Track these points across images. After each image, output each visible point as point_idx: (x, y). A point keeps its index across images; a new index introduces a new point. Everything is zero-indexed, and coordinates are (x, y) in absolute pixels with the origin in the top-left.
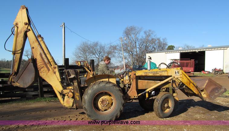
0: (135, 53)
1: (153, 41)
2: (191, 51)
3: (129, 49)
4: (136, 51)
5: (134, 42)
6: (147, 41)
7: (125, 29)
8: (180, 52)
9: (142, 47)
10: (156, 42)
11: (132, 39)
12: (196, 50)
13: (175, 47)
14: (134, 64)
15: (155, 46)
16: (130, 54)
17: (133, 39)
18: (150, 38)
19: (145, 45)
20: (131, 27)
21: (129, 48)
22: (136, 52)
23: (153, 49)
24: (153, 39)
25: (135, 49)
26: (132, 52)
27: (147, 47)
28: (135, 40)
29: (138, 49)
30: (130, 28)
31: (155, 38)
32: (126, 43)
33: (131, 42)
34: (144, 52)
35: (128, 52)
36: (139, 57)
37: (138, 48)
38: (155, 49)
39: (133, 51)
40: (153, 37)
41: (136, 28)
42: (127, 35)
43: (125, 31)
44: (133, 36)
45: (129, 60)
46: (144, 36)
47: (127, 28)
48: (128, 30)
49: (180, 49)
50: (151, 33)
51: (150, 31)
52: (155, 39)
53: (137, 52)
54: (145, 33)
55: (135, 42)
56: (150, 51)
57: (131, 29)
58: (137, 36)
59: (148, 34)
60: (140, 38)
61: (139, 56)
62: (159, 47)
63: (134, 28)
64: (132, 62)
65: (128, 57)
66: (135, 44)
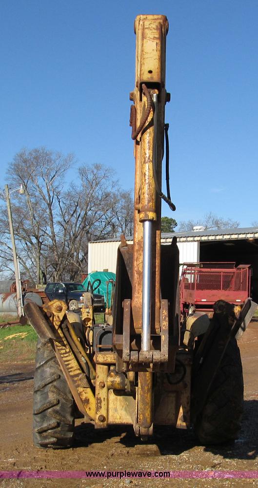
0: (49, 242)
1: (108, 202)
2: (234, 237)
3: (27, 227)
4: (53, 232)
5: (44, 205)
6: (89, 201)
7: (15, 160)
8: (199, 238)
9: (74, 220)
10: (119, 206)
11: (37, 194)
12: (249, 236)
13: (176, 224)
14: (44, 276)
15: (114, 220)
16: (32, 243)
17: (41, 192)
18: (98, 193)
19: (83, 213)
20: (36, 151)
21: (27, 224)
22: (53, 237)
23: (109, 228)
24: (107, 195)
25: (49, 228)
26: (37, 238)
27: (87, 222)
28: (47, 198)
29: (57, 228)
30: (30, 154)
31: (114, 190)
32: (17, 205)
33: (36, 204)
34: (78, 239)
35: (24, 238)
36: (61, 256)
37: (59, 223)
38: (113, 226)
39: (41, 233)
40: (109, 190)
41: (53, 157)
42: (22, 178)
43: (15, 165)
44: (40, 181)
45: (29, 264)
46: (79, 184)
47: (21, 156)
48: (25, 162)
49: (197, 228)
50: (101, 173)
51: (98, 167)
52: (115, 196)
53: (53, 239)
54: (83, 172)
55: (50, 205)
56: (98, 234)
57: (36, 158)
58: (56, 184)
59: (91, 177)
60: (65, 189)
61: (60, 250)
62: (126, 220)
63: (47, 155)
64: (37, 270)
65: (23, 254)
66: (48, 210)
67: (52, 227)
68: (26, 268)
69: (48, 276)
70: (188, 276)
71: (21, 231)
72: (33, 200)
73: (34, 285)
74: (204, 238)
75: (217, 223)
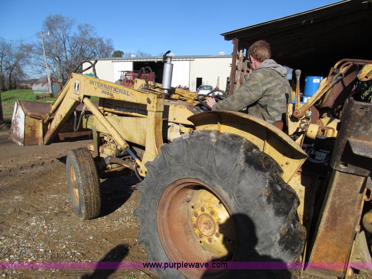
0: (64, 60)
1: (92, 42)
2: (149, 60)
4: (66, 55)
5: (61, 42)
6: (83, 41)
7: (46, 19)
8: (133, 60)
9: (76, 50)
10: (97, 44)
11: (58, 37)
12: (155, 60)
13: (124, 54)
14: (63, 76)
15: (95, 51)
17: (60, 36)
18: (87, 38)
19: (80, 47)
20: (57, 16)
21: (54, 51)
22: (66, 57)
23: (93, 54)
24: (92, 39)
25: (64, 53)
26: (58, 58)
27: (82, 51)
28: (63, 39)
29: (68, 54)
30: (54, 17)
31: (95, 37)
32: (48, 42)
33: (58, 42)
34: (78, 59)
35: (52, 58)
36: (70, 66)
37: (69, 51)
38: (95, 54)
39: (60, 55)
40: (92, 36)
41: (65, 19)
42: (50, 29)
43: (46, 22)
44: (59, 31)
45: (55, 70)
46: (78, 33)
47: (49, 18)
48: (51, 21)
49: (132, 56)
50: (88, 28)
51: (87, 25)
52: (95, 40)
53: (66, 58)
54: (80, 28)
55: (64, 42)
56: (88, 57)
57: (57, 19)
58: (67, 32)
59: (83, 30)
60: (71, 35)
61: (70, 64)
62: (101, 51)
63: (62, 18)
64: (59, 73)
65: (52, 65)
66: (63, 45)
67: (66, 53)
68: (54, 72)
69: (64, 76)
70: (127, 77)
71: (50, 54)
72: (56, 40)
73: (58, 79)
74: (135, 60)
75: (142, 54)
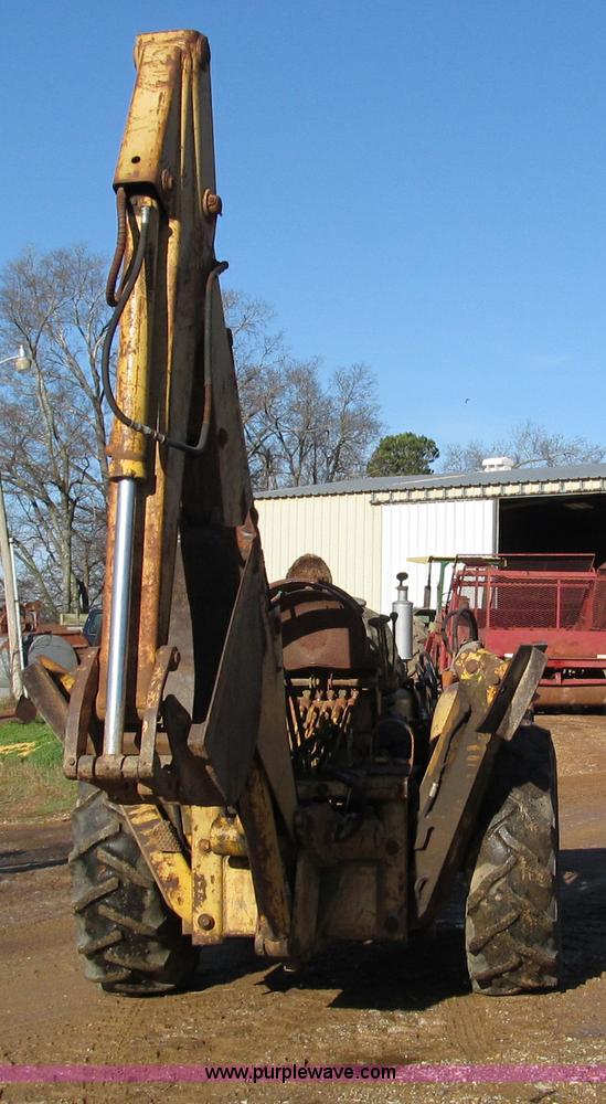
0: (95, 499)
2: (592, 486)
3: (36, 459)
5: (82, 401)
7: (4, 279)
8: (496, 491)
10: (282, 403)
11: (64, 370)
13: (436, 453)
14: (83, 591)
16: (49, 503)
17: (74, 366)
20: (61, 255)
21: (38, 452)
26: (63, 488)
28: (91, 381)
30: (46, 264)
31: (269, 362)
32: (11, 400)
33: (61, 398)
35: (27, 489)
38: (269, 457)
39: (74, 475)
42: (22, 327)
43: (4, 293)
44: (72, 337)
45: (41, 558)
47: (21, 270)
48: (32, 284)
49: (494, 463)
52: (272, 378)
55: (98, 400)
57: (62, 275)
62: (302, 442)
63: (90, 267)
64: (63, 575)
65: (26, 531)
66: (92, 415)
67: (103, 459)
68: (34, 571)
69: (92, 591)
70: (468, 592)
71: (19, 470)
72: (52, 388)
73: (56, 614)
74: (510, 490)
75: (545, 450)
